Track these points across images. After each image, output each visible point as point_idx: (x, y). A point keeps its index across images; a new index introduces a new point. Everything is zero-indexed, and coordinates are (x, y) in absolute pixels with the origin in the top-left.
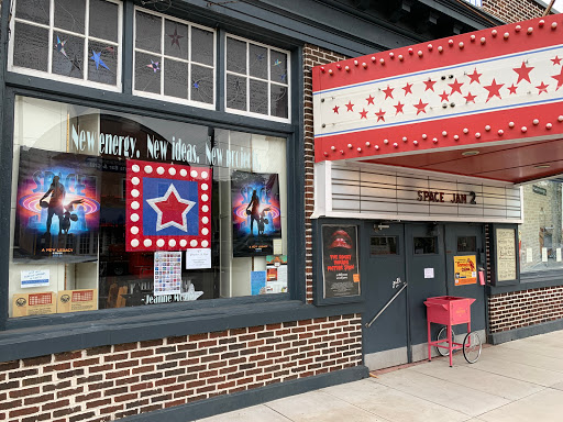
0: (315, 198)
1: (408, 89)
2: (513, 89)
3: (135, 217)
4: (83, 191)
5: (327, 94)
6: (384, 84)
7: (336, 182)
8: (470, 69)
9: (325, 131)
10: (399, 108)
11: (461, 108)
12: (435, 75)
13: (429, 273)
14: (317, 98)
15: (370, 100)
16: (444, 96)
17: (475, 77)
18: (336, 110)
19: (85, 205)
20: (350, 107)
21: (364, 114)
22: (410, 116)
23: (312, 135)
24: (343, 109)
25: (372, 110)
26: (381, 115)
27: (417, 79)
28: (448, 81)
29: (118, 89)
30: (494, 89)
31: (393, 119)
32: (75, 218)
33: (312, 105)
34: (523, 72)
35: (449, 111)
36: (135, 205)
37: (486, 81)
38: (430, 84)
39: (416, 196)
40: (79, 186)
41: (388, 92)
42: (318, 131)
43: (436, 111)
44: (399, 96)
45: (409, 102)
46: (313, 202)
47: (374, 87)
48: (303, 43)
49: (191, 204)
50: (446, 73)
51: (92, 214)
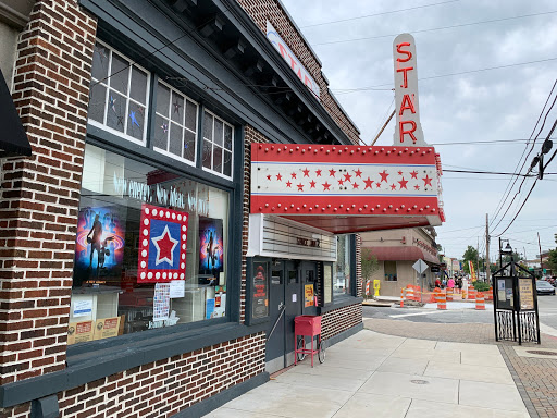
0: (249, 241)
1: (319, 173)
2: (379, 185)
3: (144, 253)
4: (114, 229)
5: (262, 165)
6: (304, 166)
7: (266, 230)
8: (356, 168)
9: (260, 191)
10: (313, 184)
11: (350, 192)
12: (336, 167)
13: (294, 298)
14: (254, 166)
15: (294, 175)
16: (341, 182)
17: (358, 173)
18: (269, 178)
19: (115, 241)
20: (279, 177)
21: (289, 184)
22: (319, 191)
23: (250, 193)
24: (274, 178)
25: (295, 183)
26: (300, 187)
27: (325, 167)
28: (343, 172)
29: (143, 143)
30: (369, 183)
31: (308, 191)
32: (108, 254)
33: (250, 171)
34: (384, 176)
35: (343, 192)
36: (145, 243)
37: (364, 177)
38: (332, 172)
39: (295, 241)
40: (112, 225)
41: (306, 172)
42: (254, 190)
43: (335, 190)
44: (313, 176)
45: (320, 181)
46: (247, 243)
47: (297, 167)
48: (246, 123)
49: (176, 242)
50: (343, 168)
51: (120, 250)
